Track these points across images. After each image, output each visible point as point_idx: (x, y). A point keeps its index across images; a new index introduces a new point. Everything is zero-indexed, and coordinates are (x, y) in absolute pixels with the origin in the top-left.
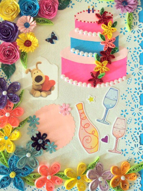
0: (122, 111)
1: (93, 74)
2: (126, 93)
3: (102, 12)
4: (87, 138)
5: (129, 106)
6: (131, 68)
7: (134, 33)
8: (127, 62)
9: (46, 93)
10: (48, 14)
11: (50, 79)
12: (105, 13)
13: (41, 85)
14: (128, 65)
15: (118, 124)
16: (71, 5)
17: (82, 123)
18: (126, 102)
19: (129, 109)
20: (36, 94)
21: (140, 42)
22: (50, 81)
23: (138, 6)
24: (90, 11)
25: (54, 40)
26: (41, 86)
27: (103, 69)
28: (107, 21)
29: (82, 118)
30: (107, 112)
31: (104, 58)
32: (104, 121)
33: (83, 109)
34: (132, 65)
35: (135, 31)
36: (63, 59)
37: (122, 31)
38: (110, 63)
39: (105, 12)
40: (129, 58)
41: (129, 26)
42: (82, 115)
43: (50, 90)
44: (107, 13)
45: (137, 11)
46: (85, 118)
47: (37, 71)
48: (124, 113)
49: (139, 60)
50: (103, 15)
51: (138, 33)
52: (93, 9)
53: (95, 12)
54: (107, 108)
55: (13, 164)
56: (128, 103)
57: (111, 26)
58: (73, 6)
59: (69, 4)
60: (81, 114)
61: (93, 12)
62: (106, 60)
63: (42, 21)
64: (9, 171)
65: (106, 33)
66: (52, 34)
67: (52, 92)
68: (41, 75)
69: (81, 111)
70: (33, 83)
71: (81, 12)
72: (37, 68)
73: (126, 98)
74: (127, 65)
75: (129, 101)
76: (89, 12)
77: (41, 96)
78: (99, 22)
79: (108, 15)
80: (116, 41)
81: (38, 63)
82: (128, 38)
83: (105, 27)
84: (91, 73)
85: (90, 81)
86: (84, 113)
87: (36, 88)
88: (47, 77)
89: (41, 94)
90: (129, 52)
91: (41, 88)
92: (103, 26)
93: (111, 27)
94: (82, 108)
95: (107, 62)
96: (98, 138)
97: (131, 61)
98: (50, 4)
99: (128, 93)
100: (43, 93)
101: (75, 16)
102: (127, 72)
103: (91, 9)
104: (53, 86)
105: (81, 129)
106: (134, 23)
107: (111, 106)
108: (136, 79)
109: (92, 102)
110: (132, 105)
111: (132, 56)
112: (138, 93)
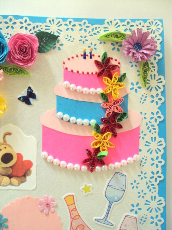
0: (133, 205)
1: (89, 151)
2: (138, 179)
3: (105, 58)
5: (143, 197)
6: (147, 142)
7: (151, 91)
8: (140, 133)
9: (18, 180)
10: (22, 59)
11: (24, 159)
12: (109, 59)
13: (11, 167)
14: (141, 138)
15: (126, 226)
16: (58, 45)
17: (74, 224)
18: (139, 193)
19: (142, 202)
20: (4, 181)
21: (159, 105)
22: (25, 161)
23: (157, 51)
24: (86, 57)
25: (31, 100)
26: (10, 169)
27: (105, 144)
28: (112, 71)
29: (73, 216)
30: (110, 208)
31: (106, 128)
32: (106, 221)
33: (74, 203)
34: (148, 138)
35: (152, 88)
36: (44, 127)
37: (133, 87)
38: (115, 135)
39: (109, 58)
40: (143, 128)
41: (144, 81)
42: (72, 212)
43: (25, 176)
44: (111, 60)
45: (155, 58)
46: (78, 217)
47: (5, 146)
48: (136, 208)
49: (157, 130)
50: (106, 64)
51: (157, 90)
52: (91, 53)
53: (94, 59)
54: (110, 202)
56: (141, 194)
58: (61, 47)
59: (55, 44)
60: (72, 210)
61: (91, 58)
62: (109, 132)
63: (14, 69)
65: (110, 90)
66: (28, 89)
67: (28, 178)
68: (11, 153)
69: (72, 207)
71: (73, 58)
72: (5, 141)
73: (138, 185)
74: (140, 137)
75: (142, 191)
76: (85, 58)
77: (11, 184)
78: (100, 75)
79: (113, 62)
80: (124, 101)
81: (6, 135)
82: (142, 97)
83: (109, 81)
84: (87, 150)
85: (85, 162)
86: (76, 210)
87: (3, 172)
88: (20, 156)
89: (10, 181)
90: (144, 119)
91: (10, 172)
92: (105, 79)
93: (117, 82)
94: (73, 203)
95: (111, 134)
97: (147, 132)
98: (25, 44)
99: (142, 179)
100: (14, 180)
101: (64, 63)
102: (140, 148)
103: (88, 53)
104: (29, 169)
106: (151, 75)
107: (116, 198)
108: (152, 159)
109: (88, 193)
110: (148, 197)
111: (147, 124)
112: (156, 180)
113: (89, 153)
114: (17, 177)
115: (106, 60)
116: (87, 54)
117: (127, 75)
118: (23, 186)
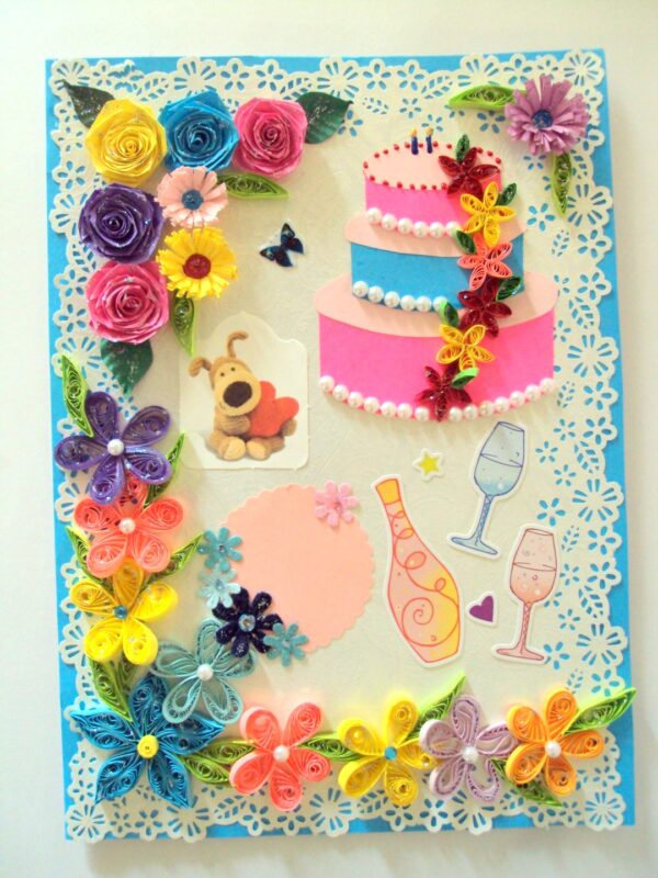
0: (543, 504)
1: (433, 371)
2: (554, 440)
3: (463, 149)
4: (419, 607)
5: (568, 483)
6: (572, 348)
7: (578, 223)
8: (556, 325)
9: (266, 447)
10: (268, 158)
11: (280, 394)
12: (474, 152)
13: (248, 415)
14: (558, 340)
15: (527, 553)
16: (349, 124)
17: (400, 550)
18: (557, 472)
19: (566, 493)
20: (230, 449)
21: (600, 256)
22: (280, 400)
23: (590, 127)
24: (419, 149)
25: (291, 254)
26: (247, 419)
27: (471, 354)
28: (481, 181)
29: (398, 531)
30: (488, 509)
31: (471, 316)
32: (479, 544)
33: (400, 500)
34: (574, 338)
35: (580, 218)
36: (326, 322)
37: (535, 216)
38: (493, 332)
39: (475, 149)
40: (563, 314)
41: (561, 200)
42: (397, 521)
43: (280, 435)
44: (478, 154)
45: (586, 146)
46: (410, 532)
47: (232, 365)
48: (551, 511)
49: (597, 319)
50: (467, 163)
51: (594, 222)
52: (429, 139)
53: (437, 153)
54: (486, 496)
55: (147, 707)
56: (562, 476)
57: (494, 202)
58: (356, 127)
59: (343, 122)
60: (395, 517)
61: (430, 151)
62: (480, 323)
63: (249, 182)
64: (135, 733)
65: (479, 226)
66: (284, 230)
67: (288, 439)
68: (247, 381)
69: (395, 509)
70: (217, 410)
71: (386, 152)
72: (232, 355)
73: (554, 454)
74: (555, 336)
75: (566, 467)
76: (415, 152)
77: (248, 455)
78: (453, 190)
79: (483, 160)
80: (513, 250)
81: (234, 338)
82: (558, 241)
83: (475, 204)
84: (428, 368)
85: (423, 399)
86: (405, 515)
87: (228, 426)
88: (267, 388)
89: (247, 449)
90: (563, 293)
91: (245, 426)
92: (466, 199)
93: (496, 204)
94: (396, 498)
95: (485, 328)
96: (458, 607)
97: (571, 323)
98: (276, 123)
99: (563, 437)
100: (255, 447)
101: (366, 166)
102: (556, 362)
103: (422, 140)
104: (291, 419)
105: (395, 573)
106: (578, 187)
107: (501, 487)
108: (588, 389)
109: (432, 473)
110: (580, 483)
111: (571, 304)
112: (598, 439)
113: (433, 376)
114: (263, 438)
115: (468, 154)
116: (419, 142)
117: (518, 188)
118: (277, 459)
